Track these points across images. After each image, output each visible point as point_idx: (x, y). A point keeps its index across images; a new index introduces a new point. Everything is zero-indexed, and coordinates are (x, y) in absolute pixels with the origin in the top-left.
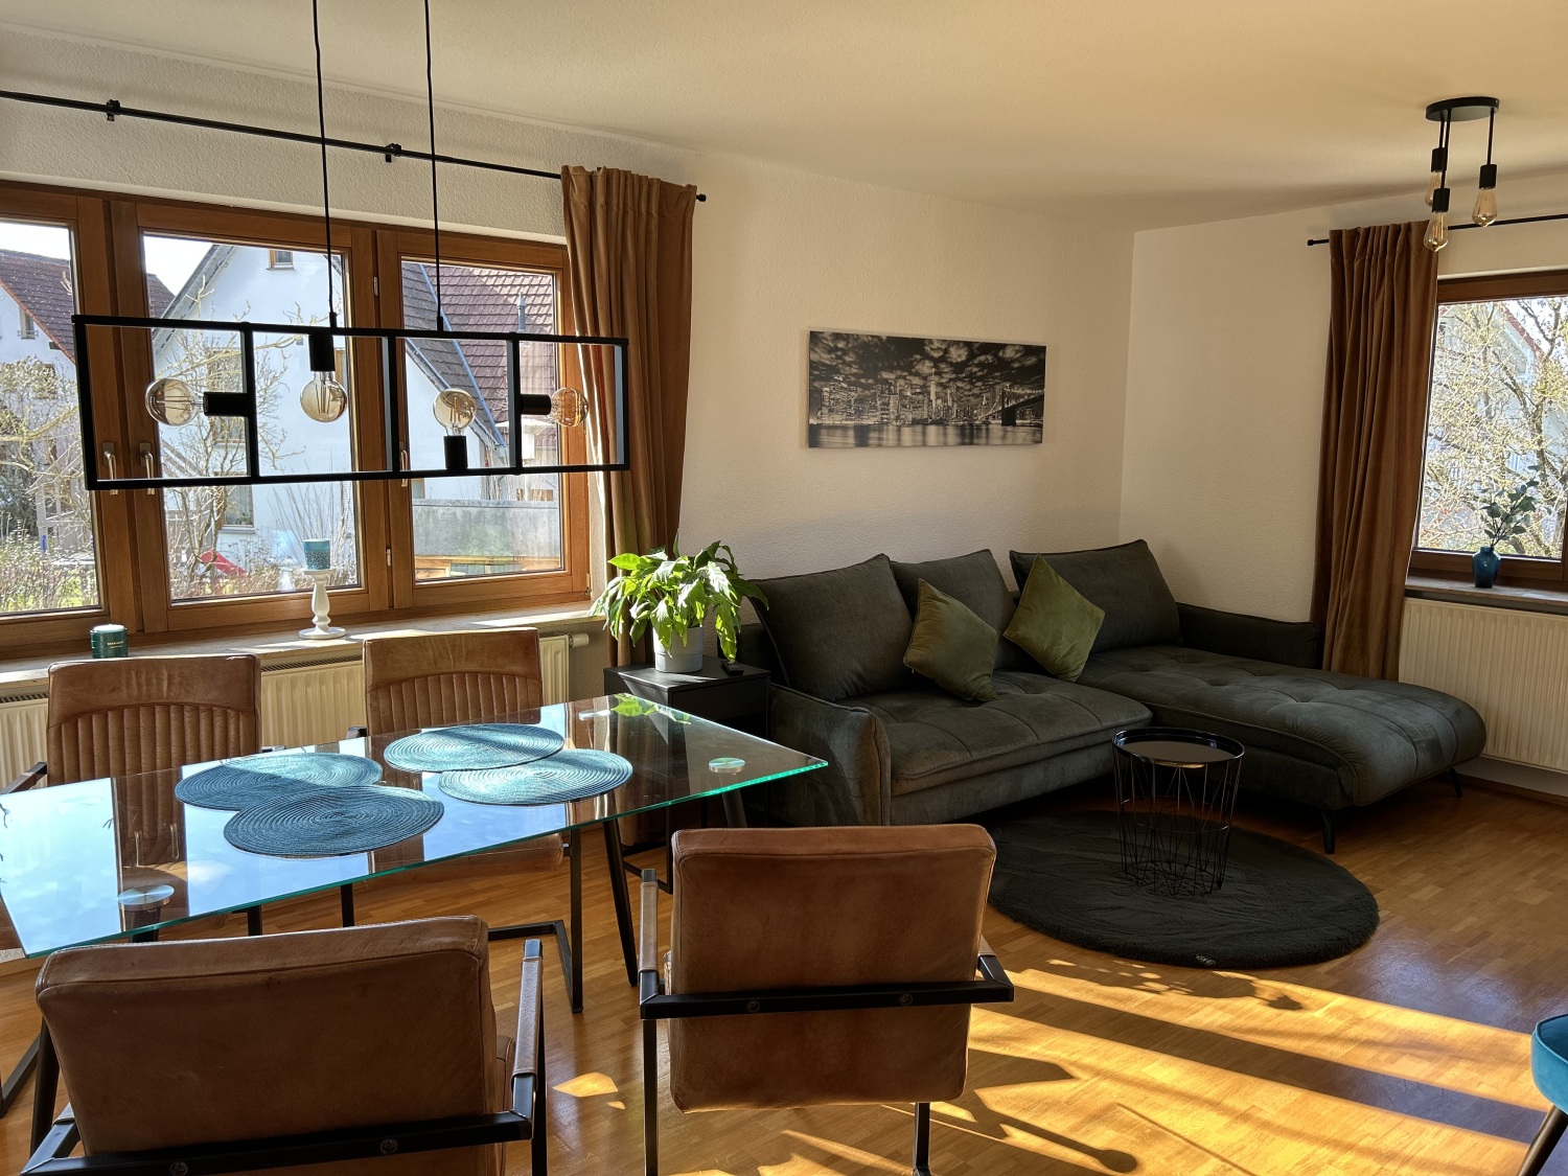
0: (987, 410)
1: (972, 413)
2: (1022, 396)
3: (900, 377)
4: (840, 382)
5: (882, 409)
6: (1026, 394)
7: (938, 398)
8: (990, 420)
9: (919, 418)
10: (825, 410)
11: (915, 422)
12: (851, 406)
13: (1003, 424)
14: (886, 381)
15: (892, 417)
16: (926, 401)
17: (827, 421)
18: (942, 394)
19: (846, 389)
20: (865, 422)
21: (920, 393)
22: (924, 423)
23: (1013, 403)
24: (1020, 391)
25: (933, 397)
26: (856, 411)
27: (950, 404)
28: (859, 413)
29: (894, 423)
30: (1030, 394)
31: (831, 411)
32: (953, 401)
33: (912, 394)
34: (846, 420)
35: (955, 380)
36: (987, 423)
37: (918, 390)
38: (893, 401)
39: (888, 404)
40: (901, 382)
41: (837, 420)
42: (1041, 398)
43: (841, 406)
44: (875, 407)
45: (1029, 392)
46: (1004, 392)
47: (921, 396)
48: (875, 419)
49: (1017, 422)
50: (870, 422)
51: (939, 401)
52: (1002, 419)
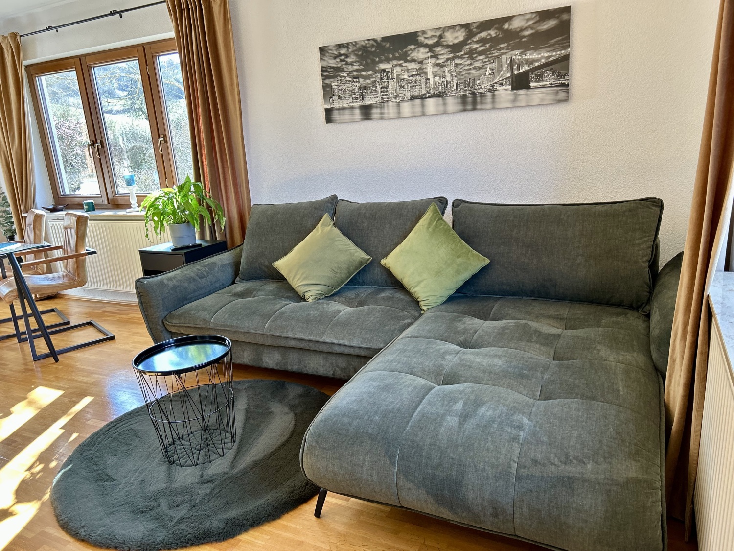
0: (492, 79)
1: (474, 84)
2: (537, 61)
3: (396, 65)
4: (345, 77)
5: (382, 92)
6: (543, 57)
7: (436, 76)
8: (497, 86)
9: (417, 94)
10: (335, 98)
11: (413, 98)
12: (355, 93)
13: (512, 89)
14: (384, 71)
15: (391, 96)
16: (423, 80)
17: (337, 105)
18: (439, 72)
19: (351, 81)
20: (368, 103)
21: (417, 75)
22: (422, 97)
23: (526, 68)
24: (535, 56)
25: (430, 76)
26: (360, 96)
27: (449, 79)
28: (363, 97)
29: (394, 100)
30: (549, 57)
31: (340, 98)
32: (452, 76)
33: (408, 76)
34: (352, 102)
35: (452, 59)
36: (492, 90)
37: (414, 73)
38: (392, 85)
39: (387, 87)
40: (398, 69)
41: (345, 103)
42: (566, 58)
43: (348, 94)
44: (376, 91)
45: (546, 55)
46: (512, 60)
47: (418, 77)
48: (377, 99)
49: (531, 84)
50: (373, 102)
51: (437, 79)
52: (512, 84)
